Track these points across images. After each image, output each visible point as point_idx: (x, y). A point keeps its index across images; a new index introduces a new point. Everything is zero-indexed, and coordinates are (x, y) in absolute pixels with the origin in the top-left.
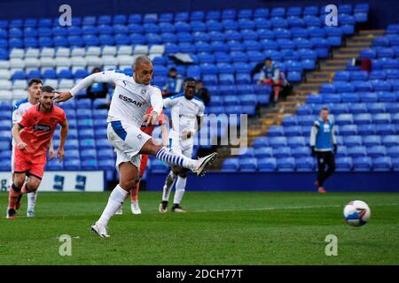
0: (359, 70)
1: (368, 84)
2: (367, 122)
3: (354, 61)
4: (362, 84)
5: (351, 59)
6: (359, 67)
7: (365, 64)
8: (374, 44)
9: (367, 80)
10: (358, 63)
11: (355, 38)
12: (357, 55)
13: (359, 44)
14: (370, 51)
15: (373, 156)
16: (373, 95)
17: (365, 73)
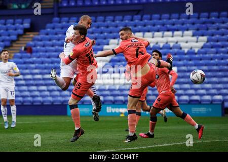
0: (26, 53)
1: (31, 60)
2: (30, 79)
3: (23, 48)
4: (28, 60)
5: (21, 47)
6: (26, 51)
7: (29, 50)
8: (34, 40)
9: (30, 58)
10: (26, 49)
11: (24, 36)
12: (25, 45)
13: (26, 39)
14: (31, 43)
15: (33, 97)
16: (33, 66)
17: (29, 54)
